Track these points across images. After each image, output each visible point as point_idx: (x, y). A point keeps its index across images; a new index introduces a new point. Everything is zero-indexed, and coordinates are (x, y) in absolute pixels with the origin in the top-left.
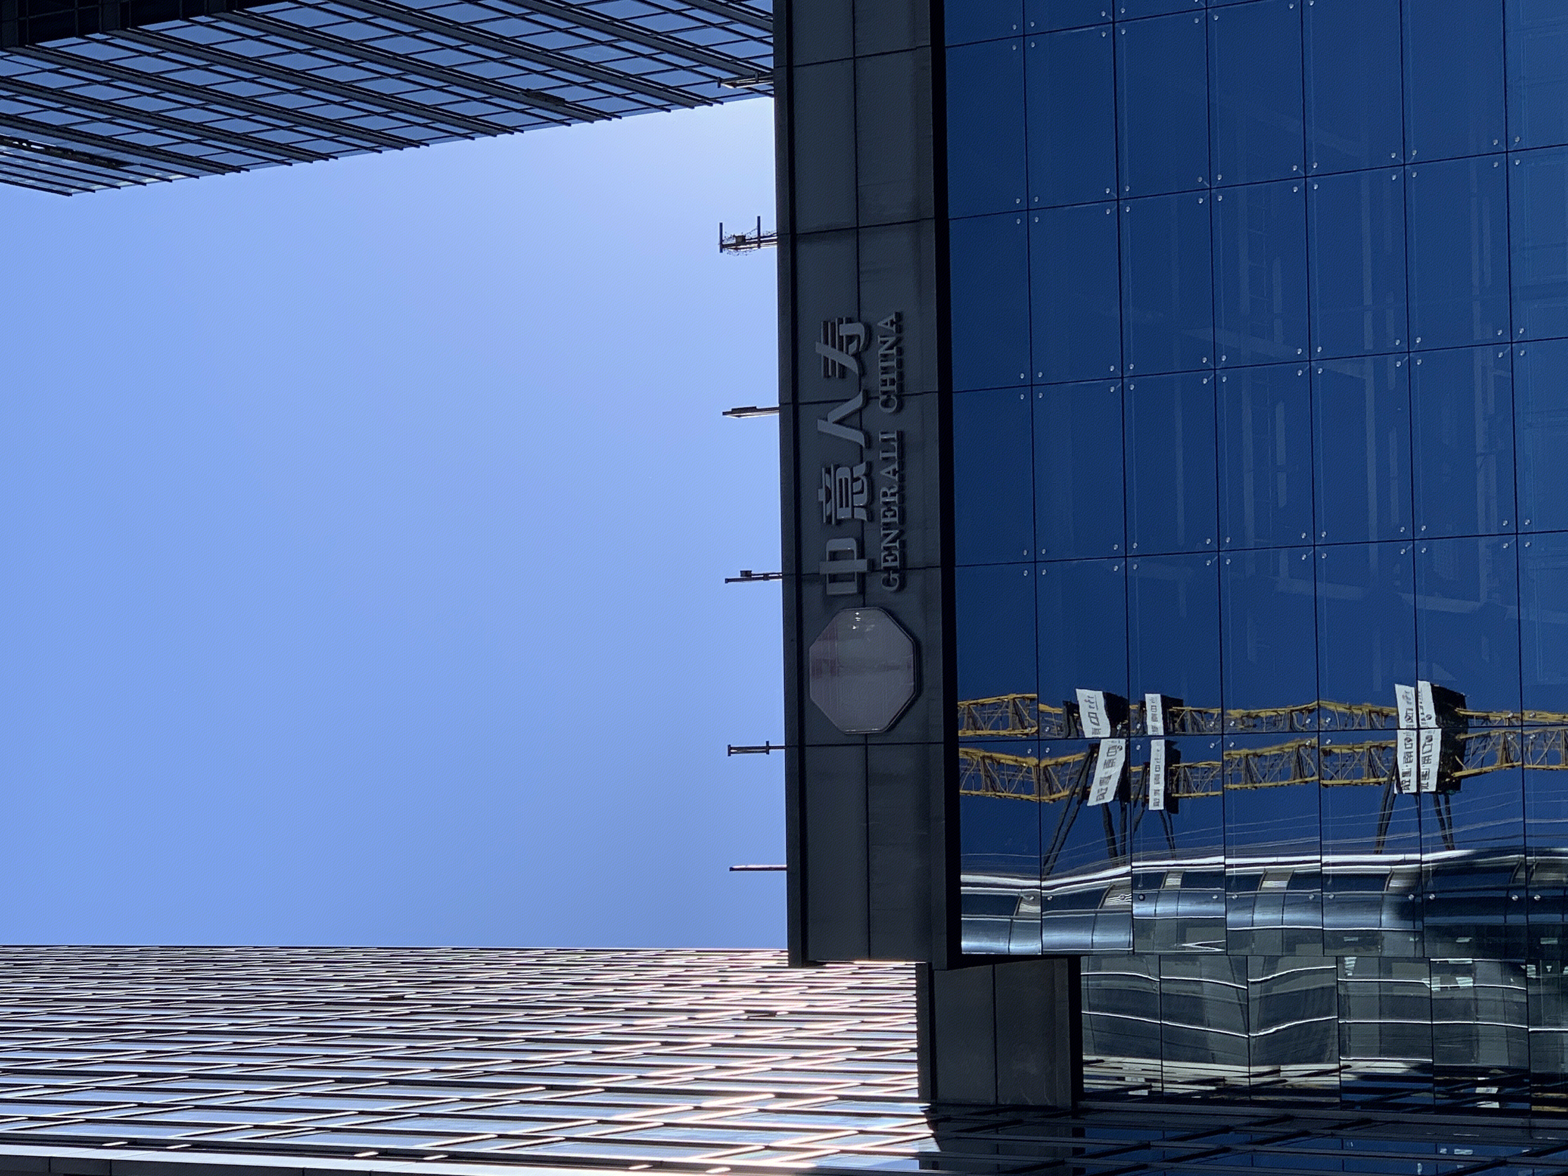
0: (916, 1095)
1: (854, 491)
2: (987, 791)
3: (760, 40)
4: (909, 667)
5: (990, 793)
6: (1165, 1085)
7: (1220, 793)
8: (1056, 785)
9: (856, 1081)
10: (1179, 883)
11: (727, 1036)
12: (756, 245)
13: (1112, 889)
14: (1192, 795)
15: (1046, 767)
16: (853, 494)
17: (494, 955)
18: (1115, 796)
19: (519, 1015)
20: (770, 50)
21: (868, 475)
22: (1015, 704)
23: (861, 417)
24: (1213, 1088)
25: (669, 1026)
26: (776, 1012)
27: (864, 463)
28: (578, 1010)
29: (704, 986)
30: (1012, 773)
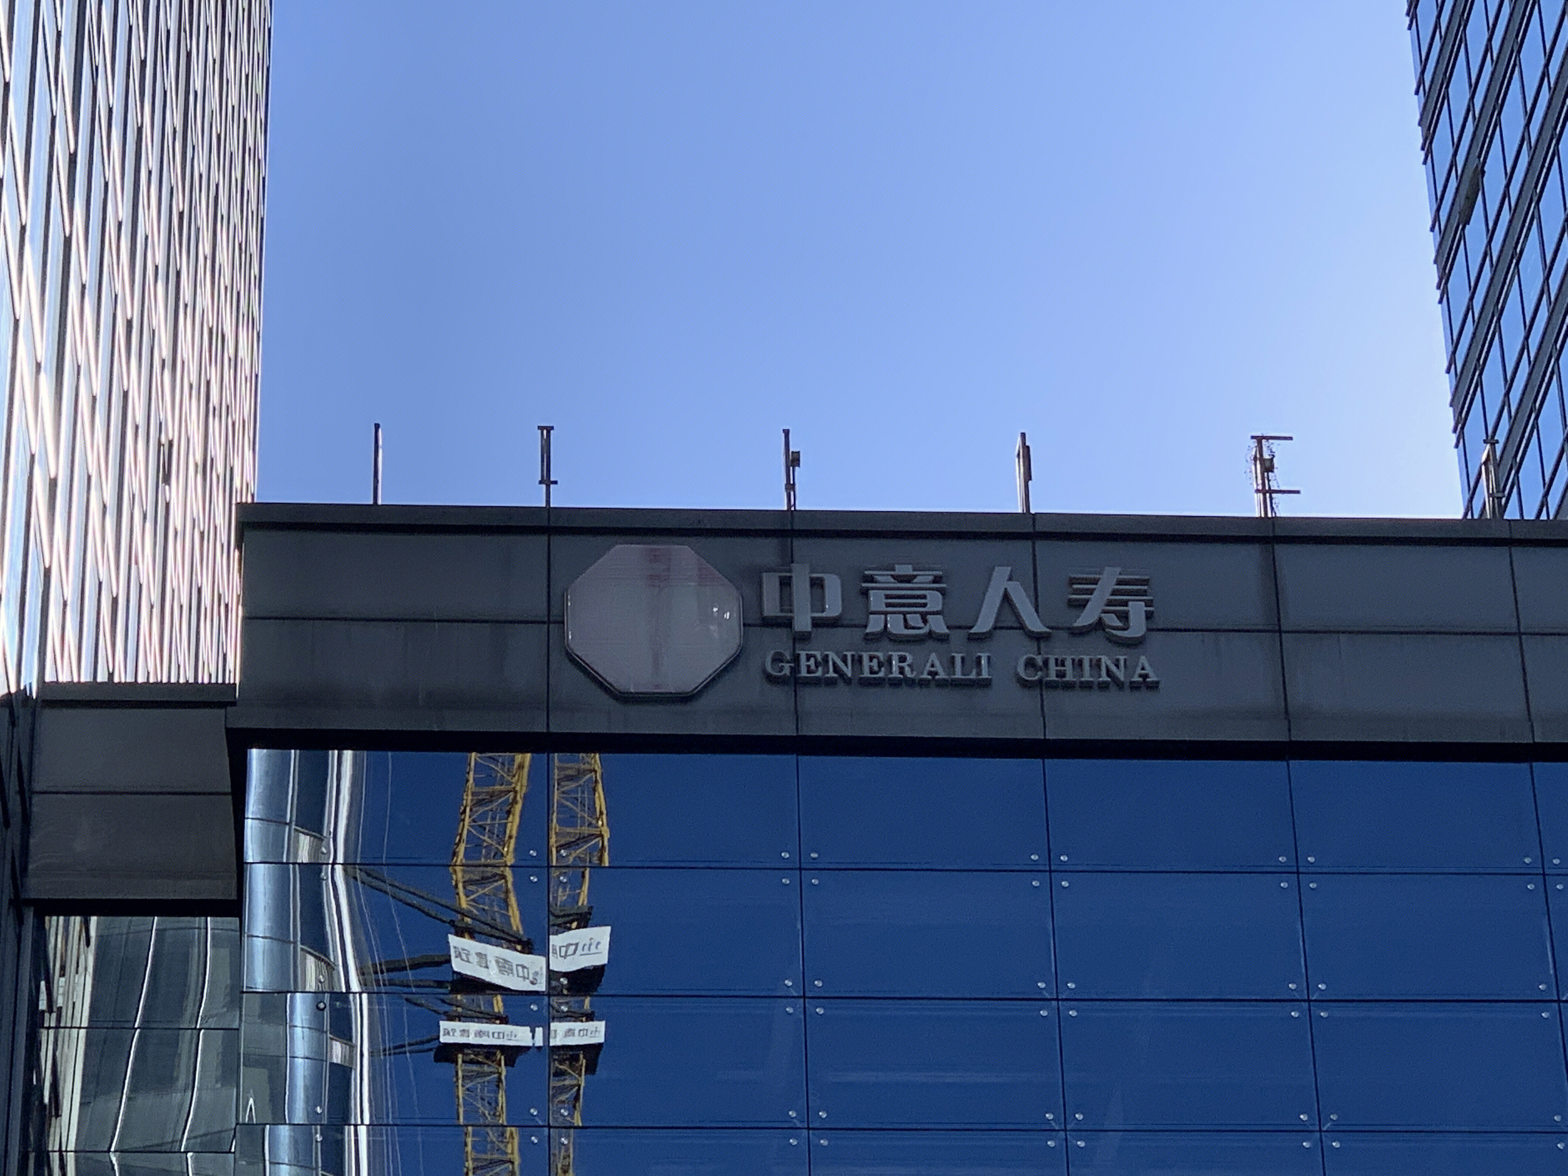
0: (49, 678)
1: (908, 616)
2: (473, 794)
3: (1544, 503)
4: (657, 686)
5: (468, 799)
6: (52, 1032)
7: (461, 1121)
8: (477, 891)
9: (71, 594)
10: (335, 1061)
11: (137, 412)
12: (1260, 487)
13: (328, 964)
14: (460, 1081)
15: (504, 877)
16: (904, 614)
17: (259, 86)
18: (459, 973)
19: (175, 119)
20: (1530, 515)
21: (931, 635)
22: (592, 836)
23: (1012, 628)
24: (46, 1100)
25: (154, 331)
26: (169, 485)
27: (947, 631)
28: (178, 203)
29: (208, 383)
30: (496, 831)
